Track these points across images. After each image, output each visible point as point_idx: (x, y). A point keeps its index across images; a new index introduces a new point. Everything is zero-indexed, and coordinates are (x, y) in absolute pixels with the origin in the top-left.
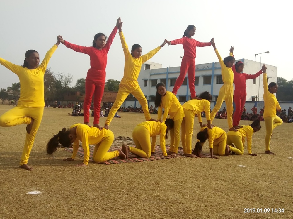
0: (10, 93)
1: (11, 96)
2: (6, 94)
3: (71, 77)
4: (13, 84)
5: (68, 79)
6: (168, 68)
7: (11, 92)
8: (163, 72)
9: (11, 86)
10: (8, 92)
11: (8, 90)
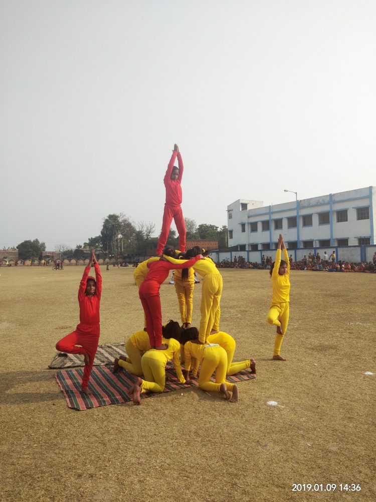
0: (86, 251)
1: (88, 253)
2: (82, 251)
3: (153, 225)
4: (89, 239)
5: (150, 229)
6: (270, 206)
7: (88, 248)
8: (265, 212)
9: (88, 242)
10: (85, 249)
11: (85, 247)
